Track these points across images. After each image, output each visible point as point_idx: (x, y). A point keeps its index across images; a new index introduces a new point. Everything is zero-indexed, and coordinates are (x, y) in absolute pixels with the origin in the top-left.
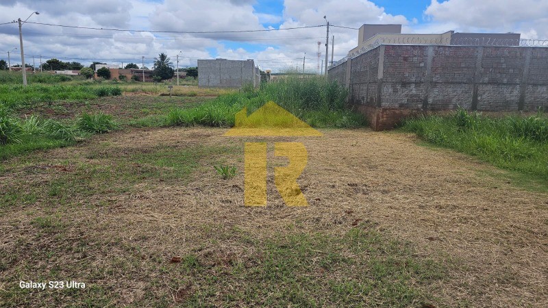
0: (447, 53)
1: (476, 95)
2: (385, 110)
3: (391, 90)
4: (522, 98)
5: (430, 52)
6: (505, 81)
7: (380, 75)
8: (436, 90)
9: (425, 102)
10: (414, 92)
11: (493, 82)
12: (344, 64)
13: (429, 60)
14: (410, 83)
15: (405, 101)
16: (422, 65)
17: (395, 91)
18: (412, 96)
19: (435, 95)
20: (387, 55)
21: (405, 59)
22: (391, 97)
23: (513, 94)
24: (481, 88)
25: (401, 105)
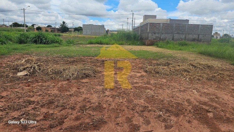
0: (166, 25)
1: (173, 37)
2: (149, 40)
3: (151, 35)
4: (185, 37)
5: (161, 25)
6: (181, 33)
7: (148, 31)
8: (163, 35)
9: (160, 38)
10: (157, 35)
11: (178, 33)
12: (138, 27)
13: (161, 27)
14: (156, 33)
15: (155, 38)
16: (159, 28)
17: (152, 35)
18: (157, 37)
19: (163, 36)
20: (150, 25)
21: (155, 26)
22: (151, 37)
23: (183, 36)
24: (175, 35)
25: (154, 39)
